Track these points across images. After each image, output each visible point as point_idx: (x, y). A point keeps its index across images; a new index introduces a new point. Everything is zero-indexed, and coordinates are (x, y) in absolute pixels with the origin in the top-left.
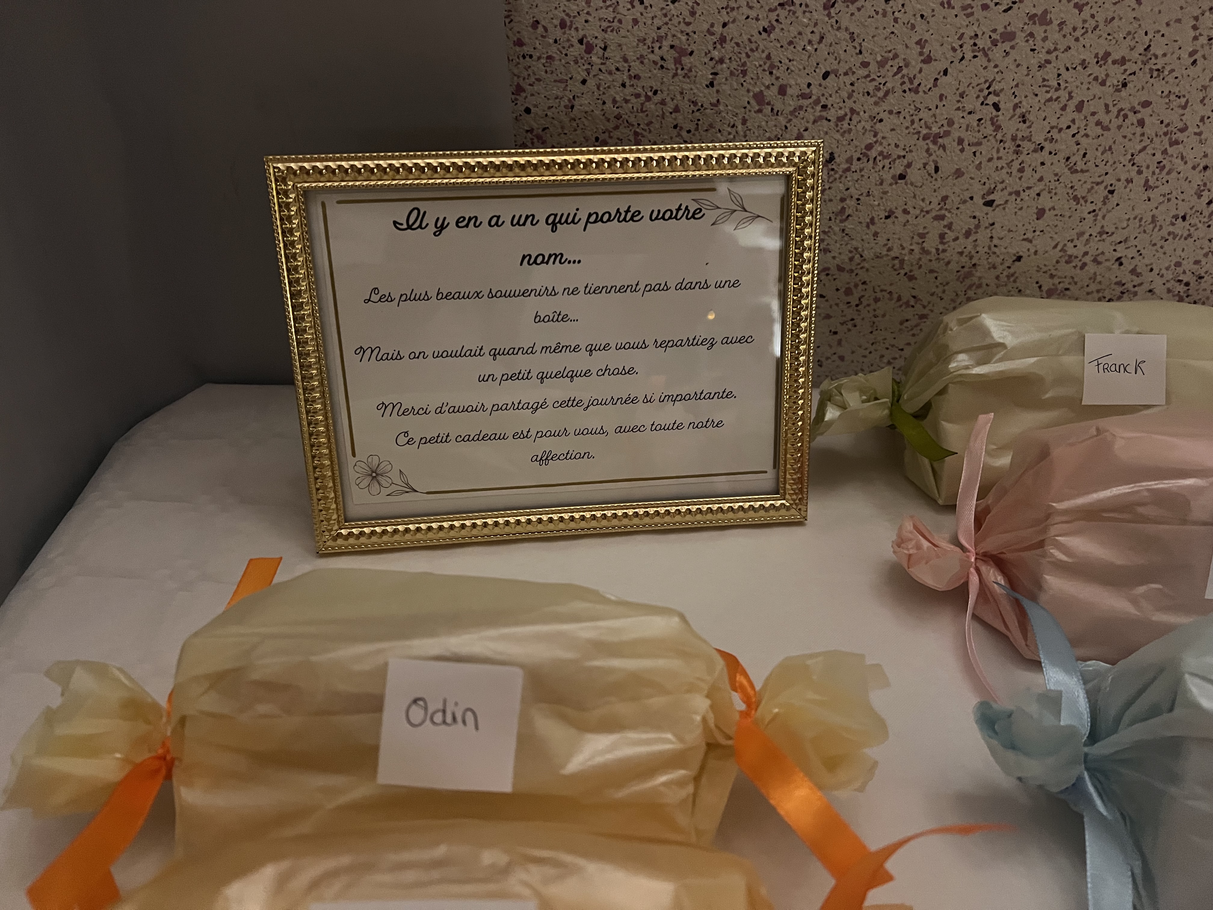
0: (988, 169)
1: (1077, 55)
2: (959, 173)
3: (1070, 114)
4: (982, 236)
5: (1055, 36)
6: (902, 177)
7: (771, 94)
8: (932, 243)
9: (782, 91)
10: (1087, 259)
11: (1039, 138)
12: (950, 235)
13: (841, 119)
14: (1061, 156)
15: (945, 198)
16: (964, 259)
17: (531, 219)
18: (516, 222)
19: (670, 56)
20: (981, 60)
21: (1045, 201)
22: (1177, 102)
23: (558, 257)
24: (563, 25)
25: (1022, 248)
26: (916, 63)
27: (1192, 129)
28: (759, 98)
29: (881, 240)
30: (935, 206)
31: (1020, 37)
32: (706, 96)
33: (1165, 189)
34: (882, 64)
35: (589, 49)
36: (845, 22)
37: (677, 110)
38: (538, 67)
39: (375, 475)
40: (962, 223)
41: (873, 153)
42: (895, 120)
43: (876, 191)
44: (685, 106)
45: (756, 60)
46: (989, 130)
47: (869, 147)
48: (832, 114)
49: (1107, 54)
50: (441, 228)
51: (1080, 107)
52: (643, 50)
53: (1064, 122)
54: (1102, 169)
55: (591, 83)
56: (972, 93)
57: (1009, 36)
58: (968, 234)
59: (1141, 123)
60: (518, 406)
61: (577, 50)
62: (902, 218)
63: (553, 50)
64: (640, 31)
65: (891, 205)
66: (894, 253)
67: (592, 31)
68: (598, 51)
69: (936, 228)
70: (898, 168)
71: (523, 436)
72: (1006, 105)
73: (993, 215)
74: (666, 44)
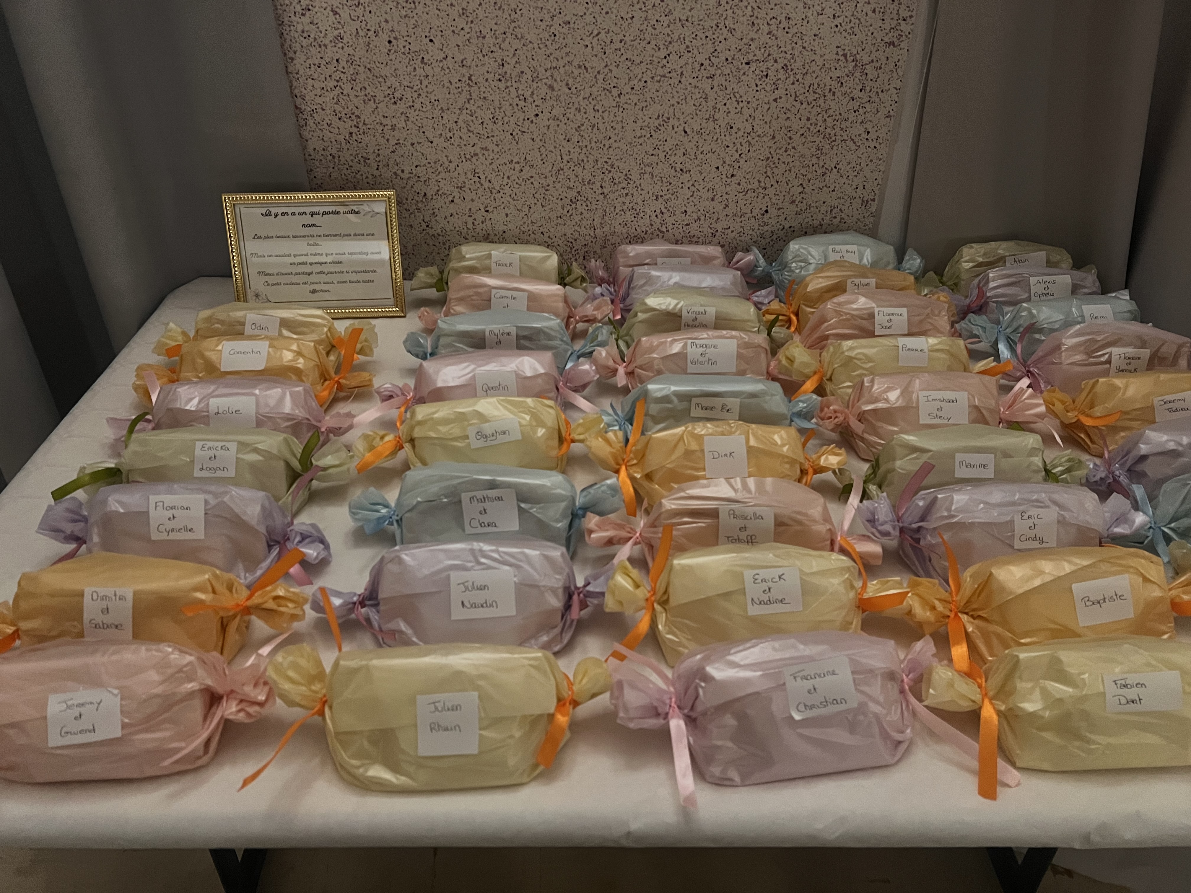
0: (483, 199)
1: (501, 161)
2: (472, 200)
3: (506, 180)
4: (488, 223)
5: (492, 155)
6: (452, 201)
7: (399, 172)
8: (470, 226)
9: (403, 171)
10: (530, 232)
11: (498, 188)
12: (476, 223)
13: (425, 181)
14: (508, 195)
15: (470, 209)
16: (484, 232)
17: (305, 213)
18: (300, 214)
19: (362, 160)
20: (469, 162)
21: (507, 211)
22: (542, 176)
23: (314, 225)
24: (324, 150)
25: (505, 228)
26: (447, 164)
27: (551, 186)
28: (395, 173)
29: (451, 224)
30: (467, 211)
31: (480, 155)
32: (377, 173)
33: (550, 207)
34: (435, 163)
35: (334, 157)
36: (419, 149)
37: (367, 177)
38: (317, 163)
39: (257, 296)
40: (480, 219)
41: (440, 193)
42: (445, 182)
43: (444, 206)
44: (370, 177)
45: (391, 162)
46: (479, 185)
47: (438, 191)
48: (422, 179)
49: (512, 161)
50: (276, 215)
51: (508, 177)
52: (352, 158)
53: (505, 183)
54: (524, 200)
55: (336, 168)
56: (469, 173)
57: (476, 155)
58: (482, 223)
59: (532, 183)
60: (303, 273)
61: (330, 158)
62: (457, 216)
63: (322, 158)
64: (350, 152)
65: (451, 211)
66: (457, 229)
67: (334, 152)
68: (337, 158)
69: (470, 221)
70: (451, 199)
71: (306, 283)
72: (483, 177)
73: (490, 215)
74: (360, 156)
